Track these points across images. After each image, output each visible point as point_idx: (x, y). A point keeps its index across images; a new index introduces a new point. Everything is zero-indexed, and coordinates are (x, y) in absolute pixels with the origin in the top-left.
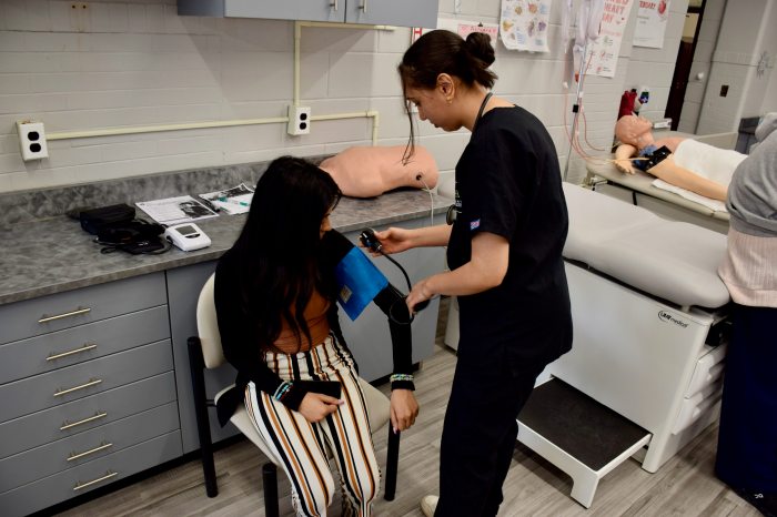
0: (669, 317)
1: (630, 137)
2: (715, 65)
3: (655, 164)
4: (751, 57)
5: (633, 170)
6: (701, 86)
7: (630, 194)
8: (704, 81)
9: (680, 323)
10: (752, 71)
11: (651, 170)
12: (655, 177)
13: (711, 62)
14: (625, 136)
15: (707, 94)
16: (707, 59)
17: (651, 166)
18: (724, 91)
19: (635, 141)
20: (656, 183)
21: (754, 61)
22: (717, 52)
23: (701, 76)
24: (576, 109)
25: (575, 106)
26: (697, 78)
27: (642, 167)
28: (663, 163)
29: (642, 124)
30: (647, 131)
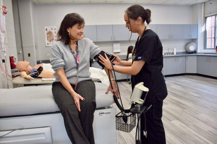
0: (103, 113)
1: (23, 68)
2: (23, 48)
3: (40, 73)
6: (22, 55)
8: (22, 53)
9: (108, 113)
10: (34, 48)
11: (40, 76)
13: (22, 48)
15: (24, 57)
16: (21, 47)
18: (29, 55)
19: (26, 69)
20: (43, 79)
21: (34, 45)
22: (23, 44)
23: (20, 52)
24: (4, 61)
25: (3, 60)
26: (20, 53)
27: (35, 76)
28: (42, 72)
29: (26, 63)
30: (28, 65)
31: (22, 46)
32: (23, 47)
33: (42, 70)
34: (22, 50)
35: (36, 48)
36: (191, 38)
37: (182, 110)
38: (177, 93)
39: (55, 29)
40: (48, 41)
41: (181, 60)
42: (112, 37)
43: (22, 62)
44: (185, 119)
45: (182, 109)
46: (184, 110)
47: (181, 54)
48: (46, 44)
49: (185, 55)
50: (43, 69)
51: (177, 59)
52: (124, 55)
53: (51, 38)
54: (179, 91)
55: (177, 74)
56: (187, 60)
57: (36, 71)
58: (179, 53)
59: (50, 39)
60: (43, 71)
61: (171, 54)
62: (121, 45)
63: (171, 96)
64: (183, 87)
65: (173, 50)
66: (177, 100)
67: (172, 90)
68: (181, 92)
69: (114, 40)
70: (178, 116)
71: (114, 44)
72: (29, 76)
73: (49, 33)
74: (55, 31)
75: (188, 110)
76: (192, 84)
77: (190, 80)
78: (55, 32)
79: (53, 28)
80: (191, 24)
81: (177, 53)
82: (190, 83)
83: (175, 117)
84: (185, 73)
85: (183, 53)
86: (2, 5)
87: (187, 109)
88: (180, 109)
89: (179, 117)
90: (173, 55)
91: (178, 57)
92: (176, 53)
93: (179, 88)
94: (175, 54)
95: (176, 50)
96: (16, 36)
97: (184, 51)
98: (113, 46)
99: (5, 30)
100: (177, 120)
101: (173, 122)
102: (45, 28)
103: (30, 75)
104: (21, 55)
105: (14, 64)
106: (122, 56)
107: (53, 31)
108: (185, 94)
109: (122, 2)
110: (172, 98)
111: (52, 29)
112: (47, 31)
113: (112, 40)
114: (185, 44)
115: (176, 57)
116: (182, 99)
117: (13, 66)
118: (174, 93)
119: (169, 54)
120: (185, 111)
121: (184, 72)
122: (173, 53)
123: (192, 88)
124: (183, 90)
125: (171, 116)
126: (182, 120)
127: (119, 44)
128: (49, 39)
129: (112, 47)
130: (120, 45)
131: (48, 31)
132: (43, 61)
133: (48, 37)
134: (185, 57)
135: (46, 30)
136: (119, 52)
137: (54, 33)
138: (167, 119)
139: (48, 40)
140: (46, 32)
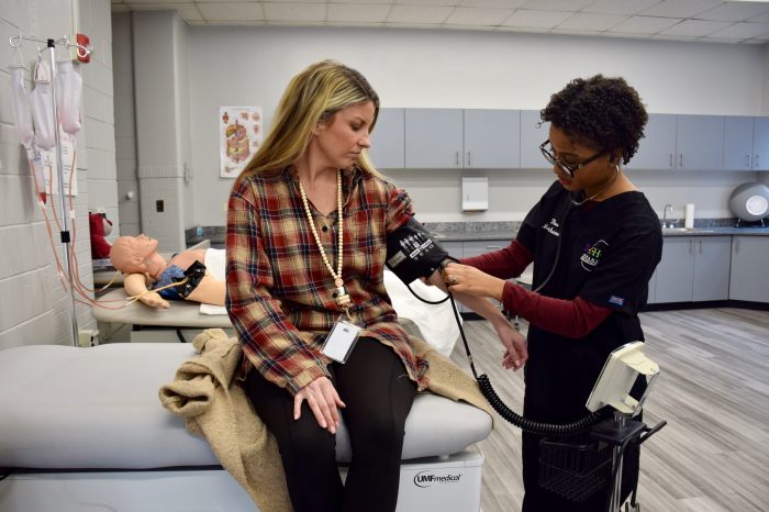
0: (431, 478)
1: (135, 262)
2: (142, 181)
3: (194, 286)
4: (176, 169)
5: (165, 303)
6: (135, 206)
7: (174, 334)
8: (136, 200)
9: (449, 478)
10: (180, 181)
11: (192, 296)
12: (198, 303)
13: (138, 179)
14: (130, 263)
15: (144, 212)
16: (133, 177)
17: (190, 291)
18: (160, 206)
19: (143, 266)
20: (204, 309)
21: (180, 173)
22: (140, 168)
23: (131, 194)
24: (65, 237)
25: (62, 233)
26: (128, 198)
27: (177, 296)
28: (203, 282)
29: (147, 242)
30: (154, 252)
31: (136, 172)
32: (140, 176)
33: (202, 274)
34: (135, 187)
35: (186, 183)
36: (756, 169)
37: (723, 455)
38: (699, 380)
39: (256, 118)
40: (229, 159)
41: (713, 249)
42: (461, 153)
43: (133, 239)
44: (737, 496)
45: (721, 452)
46: (731, 454)
47: (711, 226)
48: (223, 167)
49: (730, 230)
50: (207, 272)
51: (698, 245)
52: (499, 223)
53: (240, 150)
54: (708, 373)
55: (695, 300)
56: (737, 250)
57: (181, 275)
58: (706, 221)
59: (237, 150)
60: (205, 278)
61: (675, 226)
62: (490, 186)
63: (677, 390)
64: (721, 355)
65: (685, 209)
66: (700, 410)
67: (679, 367)
68: (714, 375)
69: (467, 166)
70: (709, 480)
71: (464, 179)
72: (153, 297)
73: (234, 131)
74: (255, 123)
75: (746, 456)
76: (752, 345)
77: (746, 330)
78: (256, 129)
79: (250, 114)
80: (758, 114)
81: (697, 223)
82: (746, 340)
83: (697, 485)
84: (726, 298)
85: (721, 222)
86: (77, 31)
87: (743, 450)
88: (713, 449)
89: (711, 486)
90: (683, 230)
91: (703, 239)
92: (696, 221)
93: (703, 358)
94: (690, 224)
95: (696, 209)
96: (116, 137)
97: (724, 214)
98: (461, 186)
99: (78, 123)
100: (706, 497)
101: (687, 502)
102: (223, 110)
103: (158, 292)
104: (132, 206)
105: (103, 241)
106: (493, 224)
107: (249, 124)
108: (729, 385)
109: (500, 29)
110: (681, 400)
111: (245, 116)
112: (226, 122)
113: (461, 166)
114: (731, 190)
115: (693, 239)
116: (720, 406)
117: (99, 250)
118: (684, 380)
119: (668, 226)
120: (737, 459)
121: (723, 297)
122: (682, 223)
123: (755, 360)
124: (718, 366)
125: (682, 477)
126: (726, 498)
127: (486, 179)
128: (232, 150)
129: (456, 189)
130: (486, 184)
131: (232, 121)
132: (209, 227)
133: (229, 145)
134: (729, 238)
135: (226, 118)
136: (482, 211)
137: (250, 132)
138: (665, 488)
139: (228, 154)
140: (223, 127)
